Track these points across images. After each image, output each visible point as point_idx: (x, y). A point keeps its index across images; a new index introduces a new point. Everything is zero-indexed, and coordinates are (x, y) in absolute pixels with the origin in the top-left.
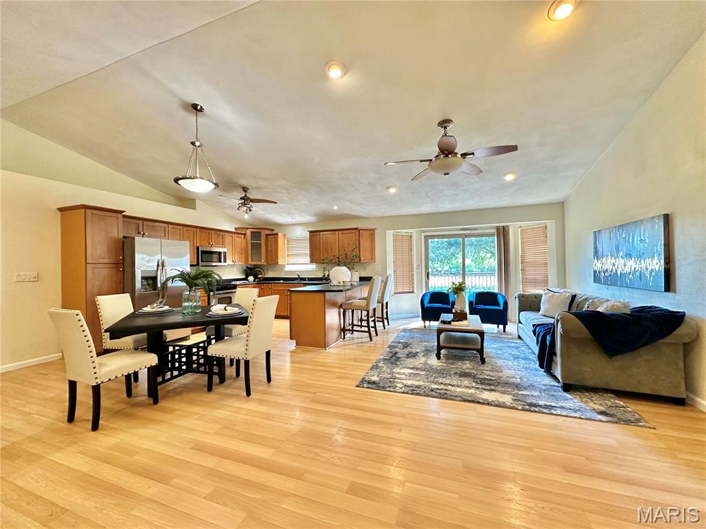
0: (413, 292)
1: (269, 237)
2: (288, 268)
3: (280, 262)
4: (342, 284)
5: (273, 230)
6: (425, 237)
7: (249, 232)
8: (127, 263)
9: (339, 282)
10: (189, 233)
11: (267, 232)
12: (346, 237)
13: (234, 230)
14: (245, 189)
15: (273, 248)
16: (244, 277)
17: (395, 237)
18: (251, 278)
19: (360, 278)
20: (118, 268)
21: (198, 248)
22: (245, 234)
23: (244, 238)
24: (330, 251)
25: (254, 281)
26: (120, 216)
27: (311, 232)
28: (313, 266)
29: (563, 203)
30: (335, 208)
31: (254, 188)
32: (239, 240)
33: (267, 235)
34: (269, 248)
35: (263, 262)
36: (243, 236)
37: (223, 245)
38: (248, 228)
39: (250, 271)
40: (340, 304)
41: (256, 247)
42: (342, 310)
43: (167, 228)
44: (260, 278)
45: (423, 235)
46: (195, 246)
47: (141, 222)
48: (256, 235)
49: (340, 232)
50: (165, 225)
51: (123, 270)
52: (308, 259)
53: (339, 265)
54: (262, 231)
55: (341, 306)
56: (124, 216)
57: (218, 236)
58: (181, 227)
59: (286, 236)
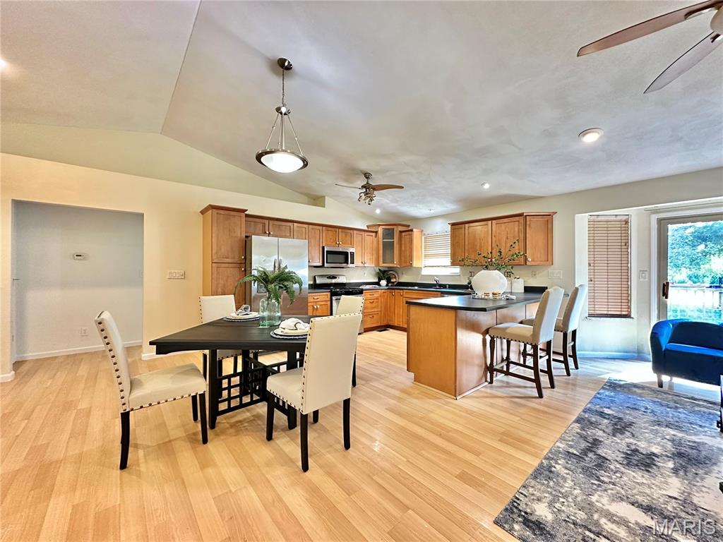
0: (628, 316)
1: (403, 234)
2: (425, 272)
3: (416, 264)
4: (491, 296)
5: (409, 226)
6: (660, 221)
7: (380, 230)
8: (248, 262)
9: (487, 294)
11: (401, 228)
12: (503, 228)
13: (366, 229)
14: (367, 176)
15: (408, 248)
16: (376, 280)
17: (593, 227)
18: (383, 283)
19: (525, 287)
20: (240, 268)
21: (323, 248)
22: (376, 232)
23: (376, 236)
24: (478, 248)
25: (387, 285)
26: (243, 215)
27: (453, 225)
28: (457, 270)
30: (487, 186)
31: (377, 172)
32: (369, 239)
33: (401, 232)
34: (403, 249)
35: (396, 264)
36: (374, 234)
37: (352, 245)
38: (379, 225)
39: (383, 274)
40: (484, 329)
41: (388, 247)
42: (488, 338)
43: (292, 227)
44: (393, 282)
45: (654, 218)
46: (321, 246)
47: (267, 222)
48: (389, 233)
49: (493, 222)
50: (291, 224)
51: (245, 269)
52: (448, 261)
53: (487, 268)
54: (395, 227)
55: (487, 332)
56: (247, 216)
57: (346, 235)
58: (306, 226)
59: (424, 233)
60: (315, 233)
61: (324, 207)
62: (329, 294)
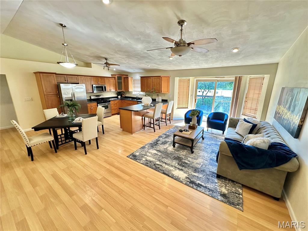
0: (187, 108)
1: (125, 79)
2: (133, 93)
3: (130, 90)
5: (126, 75)
6: (197, 80)
8: (60, 93)
9: (145, 104)
11: (124, 76)
12: (155, 80)
13: (111, 76)
14: (106, 59)
15: (127, 84)
16: (116, 96)
17: (180, 81)
18: (119, 97)
19: (162, 100)
20: (57, 96)
21: (92, 85)
22: (115, 78)
23: (115, 79)
24: (149, 86)
25: (121, 98)
26: (54, 75)
27: (141, 77)
29: (278, 63)
30: (149, 66)
31: (110, 58)
32: (112, 81)
33: (124, 78)
34: (125, 84)
35: (123, 90)
36: (114, 79)
38: (116, 75)
39: (119, 94)
42: (143, 117)
43: (77, 78)
44: (123, 97)
45: (195, 79)
47: (66, 76)
48: (120, 78)
49: (153, 77)
51: (59, 97)
52: (140, 89)
54: (122, 76)
56: (56, 74)
57: (102, 80)
58: (84, 77)
59: (133, 78)
60: (88, 79)
61: (91, 68)
62: (96, 103)
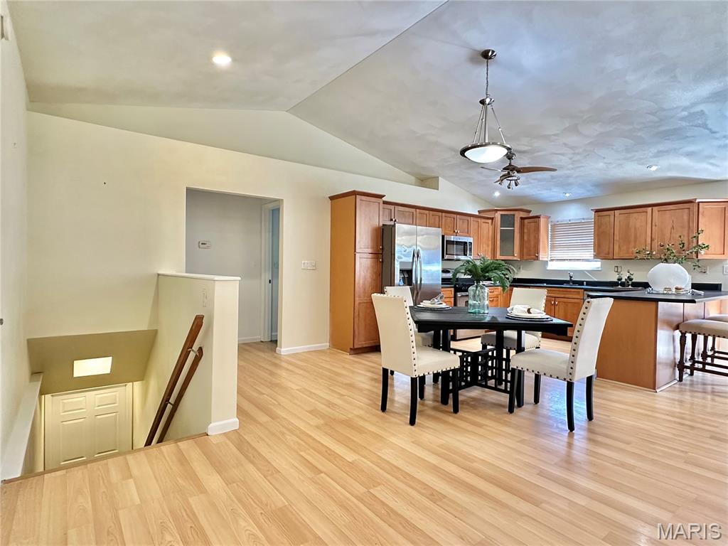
1: (526, 221)
3: (542, 257)
4: (674, 290)
5: (530, 212)
7: (498, 215)
9: (668, 289)
10: (435, 219)
11: (523, 215)
12: (668, 216)
13: (477, 214)
15: (532, 238)
20: (378, 258)
21: (443, 237)
22: (492, 219)
23: (492, 223)
24: (632, 238)
26: (381, 201)
27: (597, 211)
28: (597, 265)
31: (520, 152)
32: (486, 228)
33: (522, 219)
34: (526, 238)
35: (516, 256)
36: (490, 221)
37: (468, 234)
38: (497, 210)
40: (674, 324)
41: (507, 237)
46: (441, 235)
47: (393, 208)
48: (507, 220)
49: (655, 208)
50: (413, 210)
51: (382, 261)
52: (590, 254)
53: (666, 261)
54: (516, 213)
55: (677, 327)
57: (463, 222)
58: (427, 212)
59: (550, 220)
61: (438, 189)
